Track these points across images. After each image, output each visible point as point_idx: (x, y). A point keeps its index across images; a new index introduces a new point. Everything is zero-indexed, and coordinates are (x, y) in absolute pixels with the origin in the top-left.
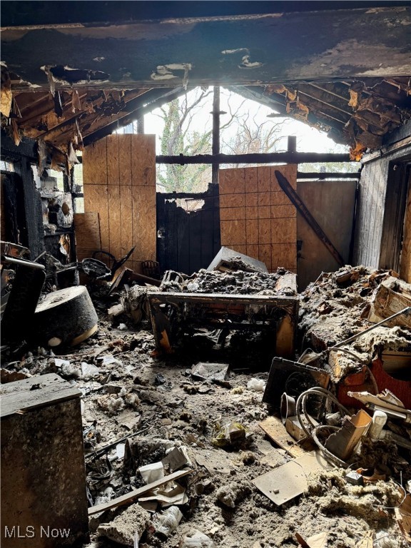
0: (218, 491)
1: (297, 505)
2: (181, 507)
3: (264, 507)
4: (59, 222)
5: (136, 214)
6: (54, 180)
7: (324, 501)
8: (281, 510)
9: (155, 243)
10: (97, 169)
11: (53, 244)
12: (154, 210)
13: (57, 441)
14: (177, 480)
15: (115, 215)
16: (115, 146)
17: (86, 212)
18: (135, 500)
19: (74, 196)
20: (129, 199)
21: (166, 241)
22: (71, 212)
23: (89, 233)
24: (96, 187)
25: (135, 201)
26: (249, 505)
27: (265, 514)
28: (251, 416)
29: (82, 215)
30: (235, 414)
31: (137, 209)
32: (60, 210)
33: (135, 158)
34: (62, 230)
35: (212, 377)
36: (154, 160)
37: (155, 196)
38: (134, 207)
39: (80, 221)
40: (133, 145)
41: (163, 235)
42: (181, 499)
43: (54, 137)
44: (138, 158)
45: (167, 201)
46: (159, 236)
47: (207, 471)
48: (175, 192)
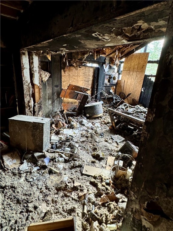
0: (75, 162)
1: (88, 177)
2: (65, 160)
3: (81, 172)
4: (111, 82)
5: (136, 82)
6: (114, 69)
7: (93, 180)
8: (82, 174)
9: (140, 93)
10: (127, 65)
11: (108, 89)
12: (143, 81)
13: (38, 130)
14: (70, 154)
15: (129, 81)
16: (135, 57)
17: (121, 80)
18: (58, 152)
19: (119, 74)
20: (135, 76)
21: (144, 92)
22: (117, 79)
23: (121, 87)
24: (126, 71)
25: (137, 77)
26: (78, 169)
27: (79, 173)
28: (112, 154)
29: (120, 81)
30: (109, 152)
31: (137, 80)
32: (112, 78)
33: (140, 62)
34: (112, 85)
35: (116, 140)
36: (147, 62)
37: (144, 76)
38: (136, 79)
39: (119, 82)
40: (141, 57)
41: (144, 90)
42: (67, 158)
43: (113, 56)
44: (141, 61)
45: (148, 78)
46: (142, 91)
47: (79, 157)
48: (152, 75)
